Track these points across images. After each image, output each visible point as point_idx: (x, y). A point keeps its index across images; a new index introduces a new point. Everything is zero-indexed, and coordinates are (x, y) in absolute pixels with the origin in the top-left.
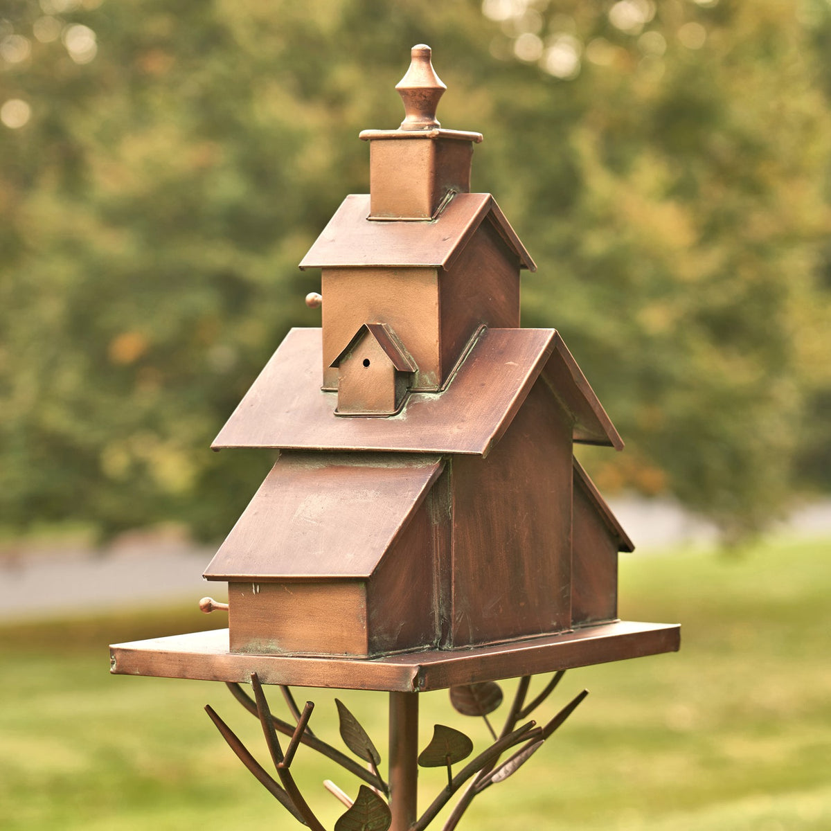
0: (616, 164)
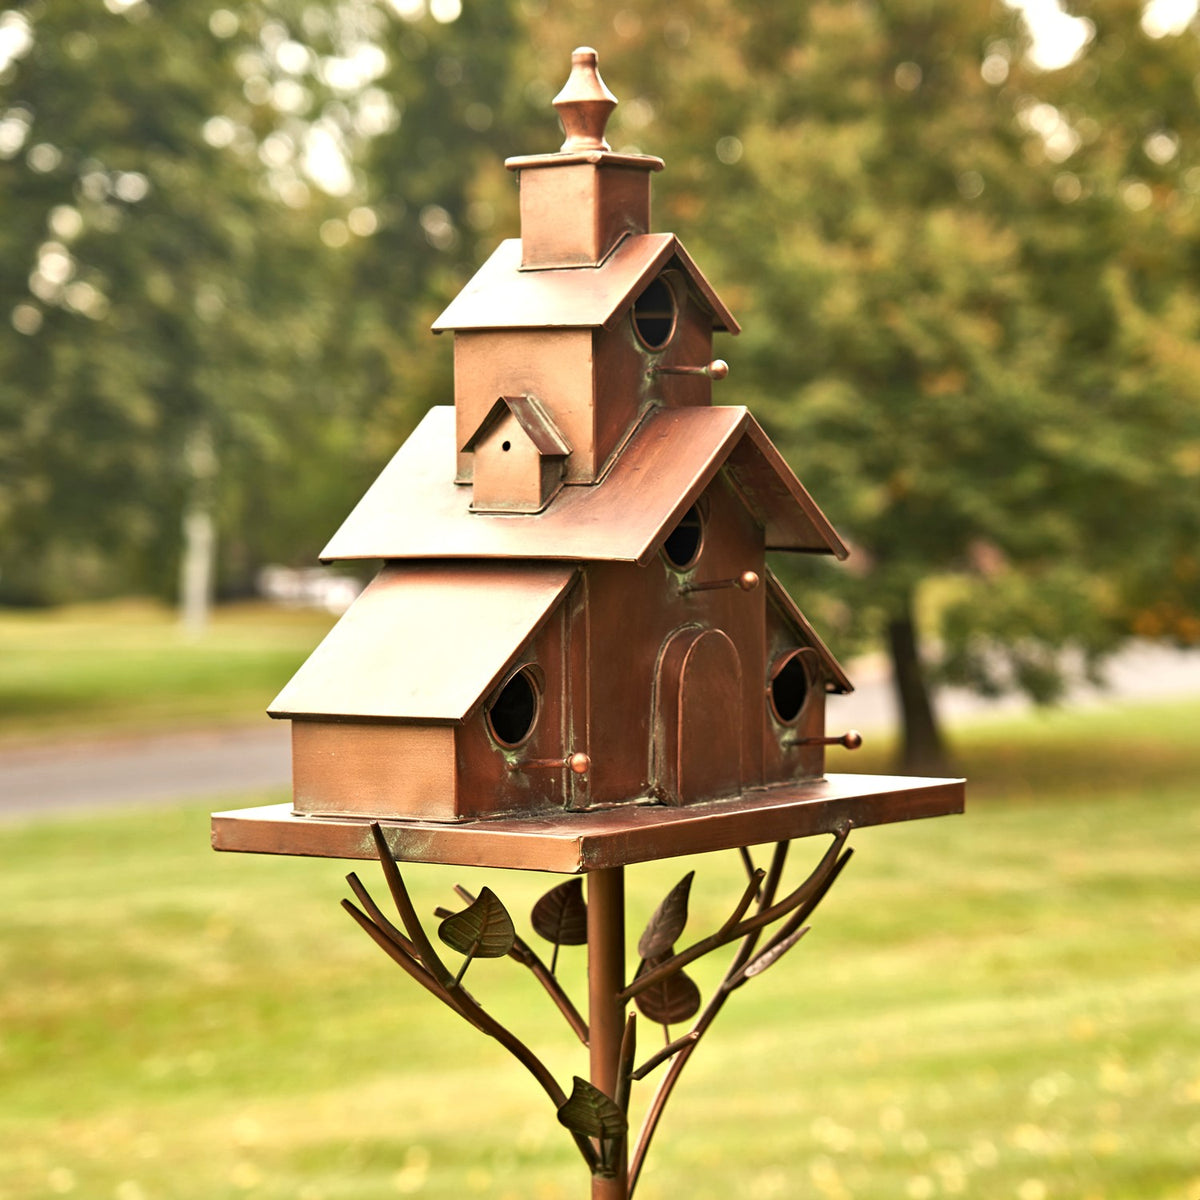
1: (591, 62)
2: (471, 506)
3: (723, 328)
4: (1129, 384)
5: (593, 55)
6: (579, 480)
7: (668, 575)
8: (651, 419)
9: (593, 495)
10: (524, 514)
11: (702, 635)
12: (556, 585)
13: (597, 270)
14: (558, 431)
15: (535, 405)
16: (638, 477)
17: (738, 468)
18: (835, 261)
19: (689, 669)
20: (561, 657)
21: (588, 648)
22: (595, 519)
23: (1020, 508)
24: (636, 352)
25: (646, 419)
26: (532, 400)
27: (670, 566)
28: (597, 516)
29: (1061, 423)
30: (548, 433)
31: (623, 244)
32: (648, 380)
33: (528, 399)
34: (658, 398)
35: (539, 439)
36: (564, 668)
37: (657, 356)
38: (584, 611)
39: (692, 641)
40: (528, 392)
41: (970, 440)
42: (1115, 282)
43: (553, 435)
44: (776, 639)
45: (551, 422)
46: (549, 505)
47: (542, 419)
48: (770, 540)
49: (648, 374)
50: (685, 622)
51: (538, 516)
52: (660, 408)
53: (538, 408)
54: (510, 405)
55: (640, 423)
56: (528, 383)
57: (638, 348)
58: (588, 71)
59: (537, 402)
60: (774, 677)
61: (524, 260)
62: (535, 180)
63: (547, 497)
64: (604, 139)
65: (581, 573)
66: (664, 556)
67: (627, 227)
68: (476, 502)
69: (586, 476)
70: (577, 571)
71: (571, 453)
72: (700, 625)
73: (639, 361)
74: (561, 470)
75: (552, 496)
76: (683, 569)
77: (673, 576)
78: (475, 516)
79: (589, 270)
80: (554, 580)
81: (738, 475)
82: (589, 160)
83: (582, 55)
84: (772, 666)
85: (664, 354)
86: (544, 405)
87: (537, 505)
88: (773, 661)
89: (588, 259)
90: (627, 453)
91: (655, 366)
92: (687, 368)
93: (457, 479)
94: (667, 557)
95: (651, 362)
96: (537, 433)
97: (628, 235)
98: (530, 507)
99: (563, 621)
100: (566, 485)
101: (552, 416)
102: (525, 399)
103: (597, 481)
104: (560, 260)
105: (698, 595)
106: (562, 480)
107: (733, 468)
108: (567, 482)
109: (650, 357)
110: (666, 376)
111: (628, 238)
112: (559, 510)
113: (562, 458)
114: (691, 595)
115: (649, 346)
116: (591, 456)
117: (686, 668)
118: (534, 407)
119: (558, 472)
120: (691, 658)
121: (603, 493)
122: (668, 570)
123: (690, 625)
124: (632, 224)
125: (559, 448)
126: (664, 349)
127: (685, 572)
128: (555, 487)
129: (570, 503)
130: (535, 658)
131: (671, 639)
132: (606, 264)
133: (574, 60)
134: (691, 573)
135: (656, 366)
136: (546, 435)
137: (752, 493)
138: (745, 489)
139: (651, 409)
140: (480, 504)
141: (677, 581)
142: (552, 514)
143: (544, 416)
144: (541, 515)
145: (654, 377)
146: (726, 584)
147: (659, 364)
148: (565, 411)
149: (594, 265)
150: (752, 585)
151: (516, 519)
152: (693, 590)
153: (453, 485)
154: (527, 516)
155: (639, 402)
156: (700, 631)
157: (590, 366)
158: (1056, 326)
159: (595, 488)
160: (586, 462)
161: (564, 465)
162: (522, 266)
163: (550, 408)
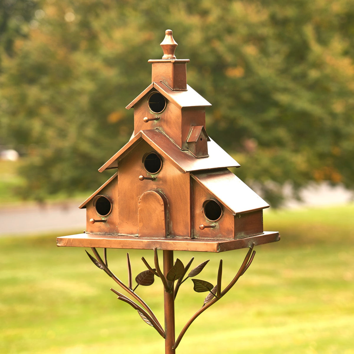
0: (323, 41)
1: (170, 34)
4: (314, 74)
5: (171, 31)
18: (195, 20)
23: (267, 125)
29: (285, 90)
32: (156, 122)
37: (159, 115)
41: (247, 96)
42: (309, 31)
57: (151, 113)
58: (170, 37)
85: (162, 114)
115: (154, 112)
122: (148, 174)
127: (154, 174)
133: (166, 33)
134: (157, 175)
158: (285, 49)
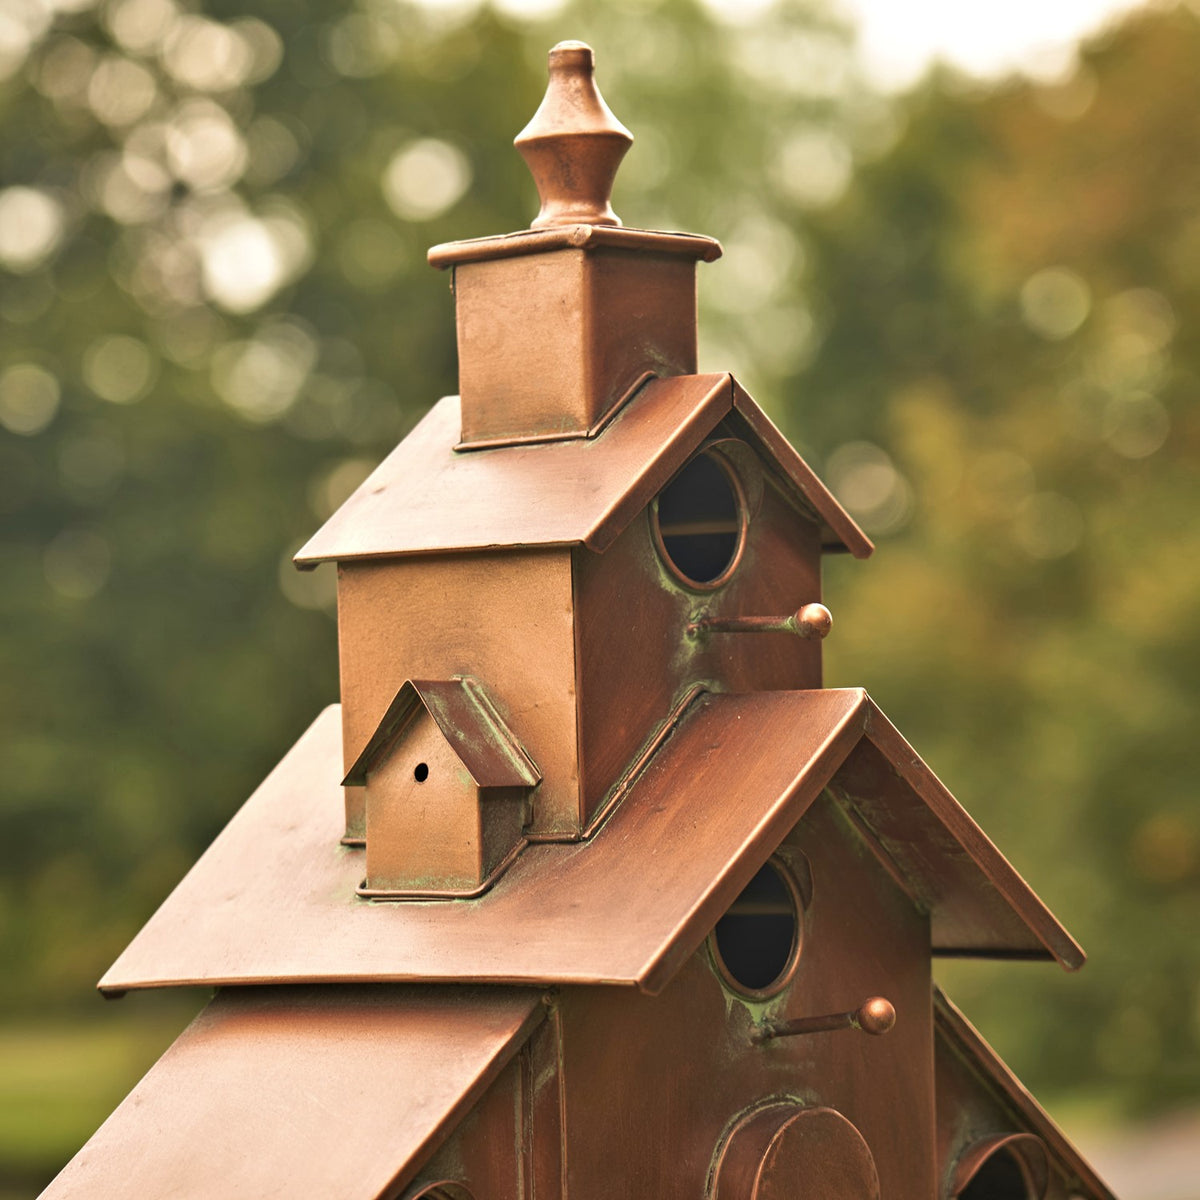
2: (363, 886)
3: (838, 547)
5: (586, 54)
6: (555, 832)
7: (729, 1006)
8: (695, 717)
9: (577, 861)
10: (453, 898)
11: (794, 1118)
12: (498, 1031)
13: (589, 444)
14: (516, 742)
15: (476, 695)
16: (660, 824)
17: (866, 803)
19: (767, 1183)
20: (515, 1166)
21: (564, 1148)
22: (575, 906)
24: (667, 593)
25: (687, 717)
26: (471, 686)
27: (733, 990)
28: (578, 901)
30: (498, 746)
31: (641, 395)
32: (690, 645)
33: (464, 685)
34: (712, 677)
35: (477, 757)
36: (521, 1187)
37: (709, 600)
38: (555, 1081)
39: (775, 1132)
40: (463, 671)
43: (507, 749)
44: (965, 1118)
45: (504, 726)
46: (497, 880)
47: (489, 720)
48: (940, 936)
49: (690, 633)
50: (764, 1096)
51: (475, 903)
52: (715, 695)
53: (481, 701)
54: (424, 697)
55: (675, 725)
56: (465, 656)
57: (667, 584)
58: (576, 83)
59: (479, 689)
60: (959, 1190)
61: (464, 431)
62: (482, 284)
63: (494, 867)
64: (608, 204)
65: (549, 1008)
66: (721, 975)
67: (652, 363)
68: (371, 877)
69: (566, 824)
70: (540, 1003)
71: (539, 782)
72: (798, 1100)
73: (671, 610)
74: (522, 815)
75: (504, 864)
76: (760, 994)
77: (740, 1011)
78: (370, 903)
79: (575, 443)
80: (498, 1022)
81: (870, 817)
82: (571, 242)
83: (566, 52)
84: (955, 1169)
85: (722, 595)
86: (492, 695)
87: (476, 881)
88: (959, 1159)
89: (576, 425)
90: (644, 781)
91: (705, 621)
92: (757, 620)
93: (347, 836)
94: (727, 974)
95: (695, 609)
96: (475, 747)
97: (649, 379)
98: (464, 886)
99: (519, 1099)
100: (531, 843)
101: (506, 713)
102: (459, 683)
103: (586, 835)
104: (525, 428)
105: (793, 1043)
106: (524, 834)
107: (859, 804)
108: (533, 837)
109: (693, 601)
110: (727, 637)
111: (652, 381)
112: (514, 890)
113: (524, 791)
114: (778, 1042)
115: (690, 582)
116: (575, 787)
117: (761, 1182)
118: (474, 699)
119: (517, 818)
120: (772, 1164)
121: (596, 855)
122: (730, 998)
123: (777, 1100)
124: (659, 358)
125: (518, 774)
126: (723, 586)
127: (764, 1001)
128: (512, 846)
129: (535, 875)
130: (461, 1171)
131: (738, 1127)
132: (607, 431)
133: (548, 62)
134: (777, 1001)
135: (706, 617)
136: (492, 752)
137: (899, 850)
138: (885, 842)
139: (697, 696)
140: (378, 880)
141: (750, 1018)
142: (499, 897)
143: (491, 715)
144: (481, 900)
145: (702, 638)
146: (837, 1022)
147: (713, 614)
148: (528, 704)
149: (584, 433)
150: (883, 1022)
151: (436, 907)
152: (780, 1033)
153: (340, 847)
154: (456, 901)
155: (672, 683)
156: (794, 1111)
157: (569, 619)
159: (582, 846)
160: (566, 799)
161: (527, 805)
162: (462, 442)
163: (501, 700)
